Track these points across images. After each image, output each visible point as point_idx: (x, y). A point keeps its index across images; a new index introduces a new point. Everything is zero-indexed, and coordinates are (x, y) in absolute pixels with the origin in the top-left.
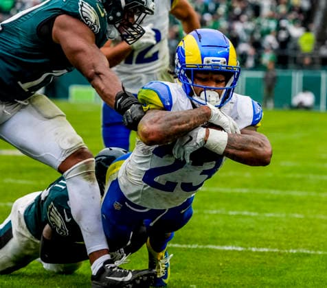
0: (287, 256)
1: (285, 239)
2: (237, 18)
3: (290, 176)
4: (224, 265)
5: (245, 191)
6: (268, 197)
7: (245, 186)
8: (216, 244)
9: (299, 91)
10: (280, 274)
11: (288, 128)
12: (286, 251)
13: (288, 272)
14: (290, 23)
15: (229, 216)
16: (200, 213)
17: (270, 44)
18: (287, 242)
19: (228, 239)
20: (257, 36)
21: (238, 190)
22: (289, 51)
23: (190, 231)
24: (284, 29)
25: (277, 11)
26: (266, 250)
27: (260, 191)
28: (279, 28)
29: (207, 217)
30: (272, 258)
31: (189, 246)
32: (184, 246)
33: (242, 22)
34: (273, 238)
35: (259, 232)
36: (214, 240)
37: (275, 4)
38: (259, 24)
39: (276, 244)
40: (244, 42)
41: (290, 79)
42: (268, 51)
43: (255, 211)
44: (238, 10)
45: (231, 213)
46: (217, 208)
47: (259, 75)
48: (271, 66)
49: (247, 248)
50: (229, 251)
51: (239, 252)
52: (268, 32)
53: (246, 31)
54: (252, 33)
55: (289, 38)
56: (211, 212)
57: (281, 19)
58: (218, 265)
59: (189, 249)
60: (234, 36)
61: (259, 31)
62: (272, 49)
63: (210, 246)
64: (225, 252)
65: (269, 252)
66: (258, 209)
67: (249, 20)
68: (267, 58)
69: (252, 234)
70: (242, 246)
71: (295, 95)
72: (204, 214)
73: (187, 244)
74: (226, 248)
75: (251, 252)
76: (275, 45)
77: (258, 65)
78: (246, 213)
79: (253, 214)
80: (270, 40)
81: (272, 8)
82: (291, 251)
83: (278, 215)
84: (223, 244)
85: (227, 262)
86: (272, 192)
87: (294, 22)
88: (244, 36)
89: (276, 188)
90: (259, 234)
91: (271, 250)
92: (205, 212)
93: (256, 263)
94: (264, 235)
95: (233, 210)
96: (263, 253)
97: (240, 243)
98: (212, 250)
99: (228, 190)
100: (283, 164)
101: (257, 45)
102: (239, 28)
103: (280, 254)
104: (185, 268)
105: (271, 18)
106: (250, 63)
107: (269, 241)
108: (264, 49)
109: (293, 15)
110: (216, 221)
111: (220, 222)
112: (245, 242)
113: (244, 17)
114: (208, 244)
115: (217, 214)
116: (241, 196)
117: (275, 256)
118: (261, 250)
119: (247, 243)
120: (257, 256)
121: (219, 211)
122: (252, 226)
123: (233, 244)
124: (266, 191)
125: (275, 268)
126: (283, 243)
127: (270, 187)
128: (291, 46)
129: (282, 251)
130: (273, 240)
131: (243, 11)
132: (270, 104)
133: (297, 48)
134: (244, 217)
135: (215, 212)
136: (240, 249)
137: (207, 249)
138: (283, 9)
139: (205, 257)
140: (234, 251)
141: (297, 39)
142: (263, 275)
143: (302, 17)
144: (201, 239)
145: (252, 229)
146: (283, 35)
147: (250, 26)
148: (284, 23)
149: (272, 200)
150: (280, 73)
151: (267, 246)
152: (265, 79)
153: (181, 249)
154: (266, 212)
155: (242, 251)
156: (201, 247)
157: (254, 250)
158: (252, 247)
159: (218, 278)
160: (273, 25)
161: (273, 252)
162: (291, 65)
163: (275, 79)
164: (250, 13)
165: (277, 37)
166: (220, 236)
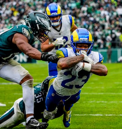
0: (119, 117)
2: (96, 30)
3: (118, 87)
4: (96, 121)
5: (102, 94)
6: (111, 96)
7: (102, 92)
8: (93, 114)
9: (120, 56)
10: (116, 124)
11: (117, 70)
12: (118, 115)
13: (119, 123)
14: (116, 31)
15: (96, 103)
16: (86, 103)
17: (109, 39)
18: (119, 112)
19: (97, 112)
20: (104, 36)
21: (100, 94)
22: (116, 41)
23: (83, 109)
24: (114, 33)
25: (111, 27)
26: (111, 115)
27: (108, 94)
28: (112, 33)
29: (89, 104)
31: (83, 115)
32: (81, 115)
33: (98, 31)
34: (113, 111)
35: (108, 108)
36: (92, 112)
37: (110, 24)
38: (105, 32)
39: (114, 113)
40: (99, 39)
41: (117, 52)
42: (108, 41)
43: (106, 101)
44: (96, 27)
45: (97, 102)
47: (105, 51)
48: (109, 47)
49: (104, 115)
51: (101, 116)
52: (108, 35)
53: (100, 35)
54: (102, 35)
55: (116, 37)
56: (90, 102)
57: (113, 30)
58: (94, 121)
59: (83, 116)
60: (96, 37)
61: (104, 35)
62: (110, 41)
63: (91, 115)
64: (96, 117)
65: (112, 116)
66: (107, 100)
67: (101, 31)
68: (108, 44)
69: (105, 109)
70: (102, 114)
71: (119, 57)
72: (88, 103)
73: (82, 114)
74: (96, 115)
75: (105, 116)
76: (111, 39)
77: (105, 47)
78: (103, 102)
79: (105, 102)
80: (109, 38)
81: (109, 26)
82: (120, 115)
83: (115, 102)
84: (95, 114)
85: (97, 120)
86: (112, 93)
87: (117, 30)
88: (99, 37)
89: (113, 92)
90: (108, 109)
91: (113, 115)
92: (88, 102)
93: (108, 120)
94: (110, 110)
95: (98, 101)
96: (110, 116)
97: (101, 113)
98: (91, 116)
99: (96, 94)
100: (115, 83)
101: (104, 40)
102: (97, 34)
103: (116, 116)
104: (82, 123)
105: (108, 29)
106: (102, 46)
107: (112, 112)
108: (106, 41)
109: (117, 28)
110: (92, 105)
111: (94, 106)
113: (99, 30)
114: (89, 114)
115: (92, 103)
116: (101, 96)
117: (114, 117)
118: (109, 115)
119: (104, 113)
120: (108, 118)
121: (93, 102)
122: (105, 106)
123: (99, 114)
125: (114, 122)
126: (117, 112)
127: (111, 92)
128: (116, 39)
129: (117, 115)
131: (98, 28)
132: (110, 61)
133: (119, 40)
134: (102, 103)
135: (92, 102)
136: (101, 115)
137: (90, 116)
138: (113, 26)
139: (89, 119)
140: (99, 116)
141: (119, 37)
142: (110, 124)
143: (120, 29)
144: (87, 112)
145: (105, 108)
146: (113, 36)
147: (101, 33)
148: (113, 31)
149: (112, 97)
150: (113, 50)
151: (111, 114)
152: (108, 52)
153: (79, 116)
154: (111, 101)
156: (87, 115)
157: (106, 115)
158: (106, 114)
159: (94, 126)
160: (109, 32)
161: (113, 116)
162: (117, 47)
163: (111, 52)
164: (101, 28)
165: (111, 37)
166: (94, 111)
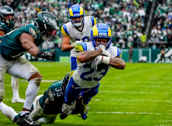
0: (139, 115)
1: (138, 109)
2: (119, 31)
3: (139, 86)
4: (117, 119)
5: (123, 92)
6: (132, 94)
7: (123, 90)
8: (114, 112)
9: (141, 56)
10: (137, 121)
11: (138, 69)
12: (139, 113)
13: (140, 121)
14: (137, 32)
15: (118, 101)
16: (107, 101)
17: (131, 39)
19: (118, 110)
20: (126, 37)
21: (121, 92)
22: (137, 42)
23: (104, 107)
24: (135, 34)
25: (133, 28)
26: (132, 113)
27: (129, 92)
28: (133, 34)
29: (110, 102)
30: (134, 116)
31: (104, 112)
32: (102, 112)
33: (120, 32)
34: (134, 109)
35: (129, 106)
36: (113, 110)
37: (131, 25)
38: (126, 33)
39: (135, 111)
40: (121, 39)
41: (138, 51)
42: (129, 42)
43: (127, 99)
44: (118, 28)
45: (118, 100)
46: (114, 99)
47: (127, 50)
48: (131, 47)
49: (125, 112)
50: (118, 114)
52: (130, 35)
53: (122, 35)
54: (124, 36)
55: (137, 37)
56: (111, 100)
57: (134, 30)
58: (115, 119)
59: (104, 114)
60: (118, 37)
61: (126, 35)
62: (131, 41)
63: (112, 112)
64: (117, 114)
65: (133, 114)
66: (128, 99)
67: (123, 31)
68: (129, 44)
69: (127, 107)
70: (123, 112)
71: (140, 57)
72: (109, 101)
73: (103, 112)
74: (117, 113)
75: (126, 114)
76: (132, 40)
77: (126, 47)
78: (124, 100)
79: (126, 100)
80: (130, 38)
81: (130, 27)
82: (140, 113)
83: (135, 100)
84: (116, 112)
85: (118, 118)
86: (133, 92)
87: (139, 31)
88: (121, 37)
89: (134, 91)
90: (129, 107)
91: (134, 113)
92: (109, 100)
93: (129, 118)
94: (131, 108)
95: (119, 99)
96: (131, 114)
97: (121, 111)
98: (112, 114)
99: (117, 92)
100: (136, 82)
101: (126, 40)
102: (119, 34)
103: (137, 114)
104: (103, 120)
105: (130, 30)
106: (123, 46)
107: (132, 110)
108: (128, 41)
109: (138, 29)
110: (113, 103)
111: (115, 104)
112: (124, 110)
113: (121, 30)
114: (110, 111)
115: (114, 101)
116: (122, 94)
117: (135, 115)
118: (130, 113)
119: (125, 111)
120: (128, 115)
121: (114, 100)
122: (126, 105)
123: (120, 111)
124: (131, 92)
125: (135, 119)
126: (138, 111)
127: (132, 91)
128: (138, 40)
129: (137, 113)
130: (134, 110)
131: (120, 28)
132: (131, 61)
133: (140, 41)
134: (124, 101)
135: (113, 100)
136: (122, 113)
137: (111, 113)
138: (134, 27)
139: (110, 116)
140: (120, 114)
141: (140, 37)
142: (131, 122)
143: (141, 29)
144: (108, 110)
145: (126, 106)
146: (135, 36)
147: (123, 33)
148: (135, 32)
149: (133, 95)
150: (134, 50)
151: (132, 112)
152: (129, 52)
153: (101, 113)
154: (131, 99)
155: (123, 114)
156: (108, 112)
157: (127, 113)
158: (126, 112)
159: (115, 124)
160: (131, 32)
161: (134, 114)
162: (138, 47)
163: (132, 52)
164: (123, 28)
165: (133, 37)
166: (115, 109)
